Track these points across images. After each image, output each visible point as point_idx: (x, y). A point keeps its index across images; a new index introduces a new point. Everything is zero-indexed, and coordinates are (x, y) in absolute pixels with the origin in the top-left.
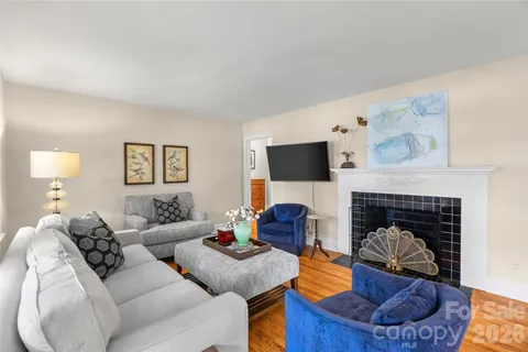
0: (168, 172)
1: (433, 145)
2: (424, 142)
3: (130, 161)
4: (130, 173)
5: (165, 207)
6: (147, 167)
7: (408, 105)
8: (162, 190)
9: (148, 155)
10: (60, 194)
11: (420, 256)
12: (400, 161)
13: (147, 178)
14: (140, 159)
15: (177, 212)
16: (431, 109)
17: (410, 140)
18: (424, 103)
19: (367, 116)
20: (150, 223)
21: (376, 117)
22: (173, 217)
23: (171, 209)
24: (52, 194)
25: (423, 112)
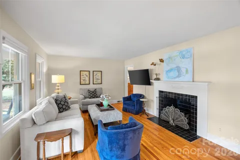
0: (95, 80)
1: (187, 71)
2: (184, 70)
3: (82, 77)
4: (82, 81)
5: (91, 92)
6: (87, 79)
7: (178, 54)
8: (92, 87)
9: (88, 74)
10: (59, 87)
11: (182, 121)
12: (175, 78)
13: (87, 82)
14: (85, 76)
15: (95, 95)
16: (186, 56)
17: (178, 69)
18: (184, 53)
19: (164, 58)
20: (85, 98)
21: (167, 59)
22: (93, 96)
23: (93, 94)
24: (57, 87)
25: (183, 57)
